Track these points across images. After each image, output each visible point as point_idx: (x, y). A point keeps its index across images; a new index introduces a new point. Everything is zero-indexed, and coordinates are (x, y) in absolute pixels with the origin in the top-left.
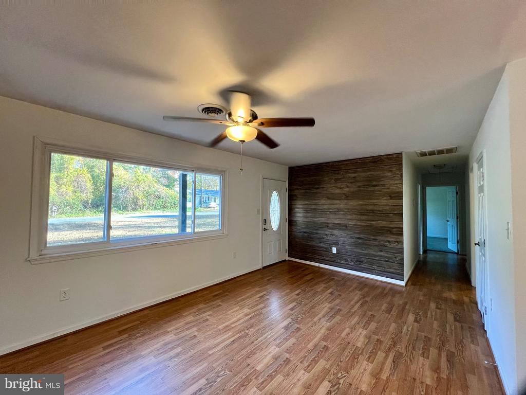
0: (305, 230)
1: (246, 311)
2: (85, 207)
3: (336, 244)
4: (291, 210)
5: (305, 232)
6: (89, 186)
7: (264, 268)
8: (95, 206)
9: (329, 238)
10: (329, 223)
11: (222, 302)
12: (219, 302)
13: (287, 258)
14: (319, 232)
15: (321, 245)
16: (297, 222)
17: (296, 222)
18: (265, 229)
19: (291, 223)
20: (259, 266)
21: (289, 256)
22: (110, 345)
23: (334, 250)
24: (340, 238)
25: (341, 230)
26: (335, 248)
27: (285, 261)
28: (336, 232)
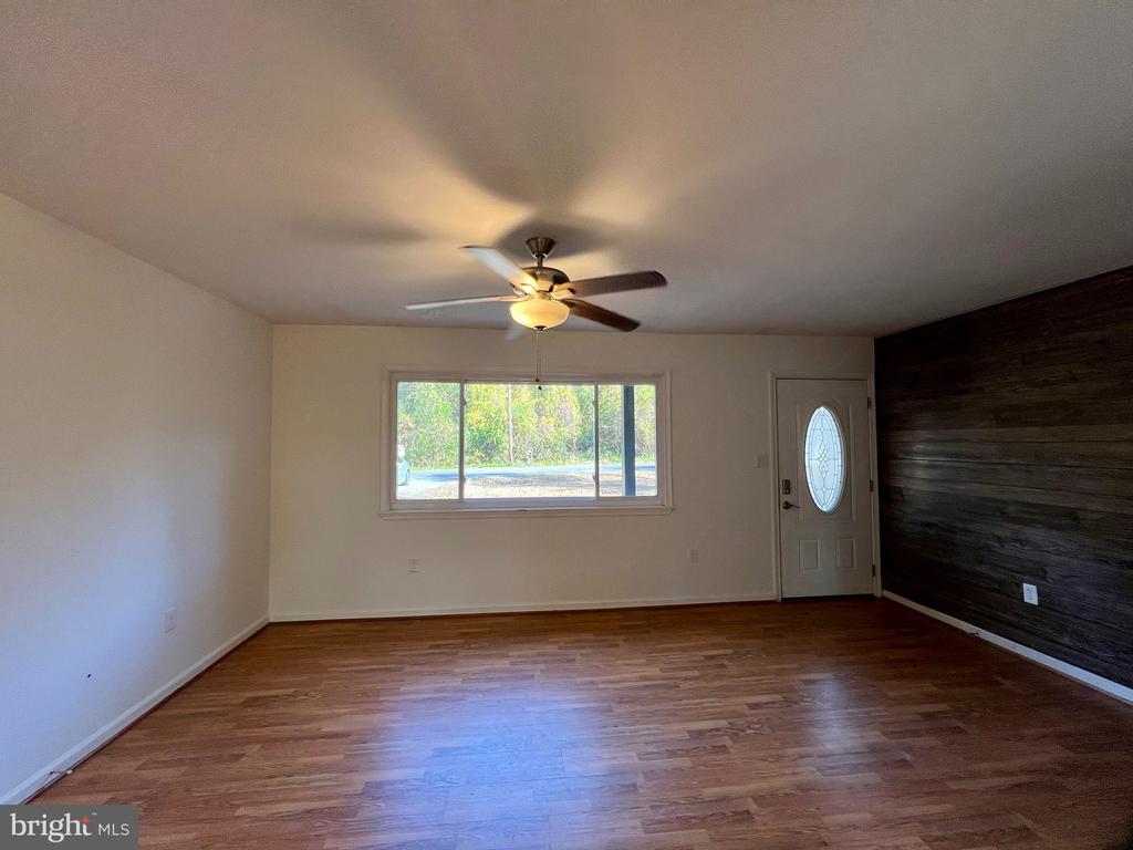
0: (927, 519)
1: (654, 671)
2: (569, 449)
3: (1038, 575)
4: (887, 458)
5: (928, 525)
6: (576, 414)
7: (785, 601)
8: (583, 448)
9: (1009, 550)
10: (1006, 502)
11: (625, 641)
12: (620, 639)
13: (878, 592)
14: (972, 527)
15: (983, 569)
16: (904, 492)
17: (900, 491)
18: (788, 506)
19: (889, 495)
20: (771, 594)
21: (884, 587)
22: (438, 646)
23: (1031, 594)
24: (1053, 557)
25: (1052, 527)
26: (1034, 588)
27: (870, 597)
28: (1035, 534)
